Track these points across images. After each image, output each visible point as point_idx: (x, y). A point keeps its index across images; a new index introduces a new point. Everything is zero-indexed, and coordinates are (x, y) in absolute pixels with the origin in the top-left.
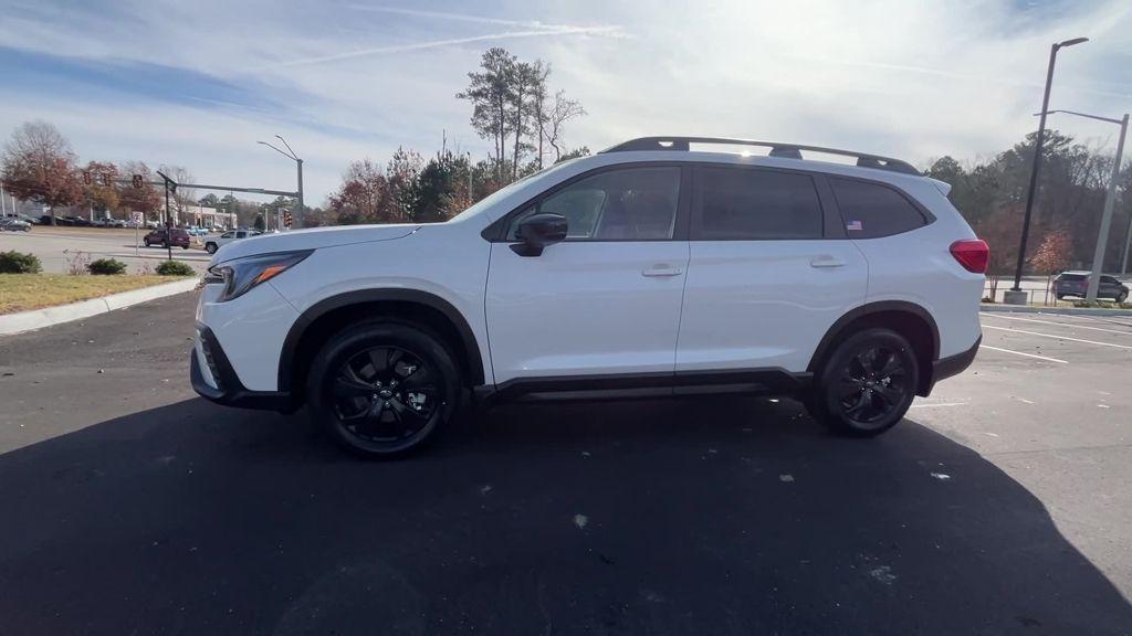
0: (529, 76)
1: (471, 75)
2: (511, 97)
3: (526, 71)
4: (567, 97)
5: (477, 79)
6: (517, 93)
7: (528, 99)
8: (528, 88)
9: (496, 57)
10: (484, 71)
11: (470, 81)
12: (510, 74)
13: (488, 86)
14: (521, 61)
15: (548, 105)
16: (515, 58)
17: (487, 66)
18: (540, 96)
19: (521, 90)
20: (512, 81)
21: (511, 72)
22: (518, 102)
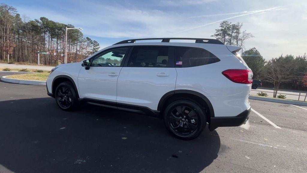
0: (236, 28)
1: (216, 30)
2: (229, 35)
3: (235, 26)
4: (247, 32)
5: (218, 31)
6: (231, 33)
7: (234, 34)
8: (235, 31)
9: (224, 24)
10: (220, 28)
11: (216, 31)
12: (228, 28)
13: (221, 32)
14: (233, 23)
15: (240, 36)
16: (231, 23)
17: (221, 26)
18: (238, 33)
19: (232, 32)
20: (229, 30)
21: (229, 27)
22: (231, 36)
